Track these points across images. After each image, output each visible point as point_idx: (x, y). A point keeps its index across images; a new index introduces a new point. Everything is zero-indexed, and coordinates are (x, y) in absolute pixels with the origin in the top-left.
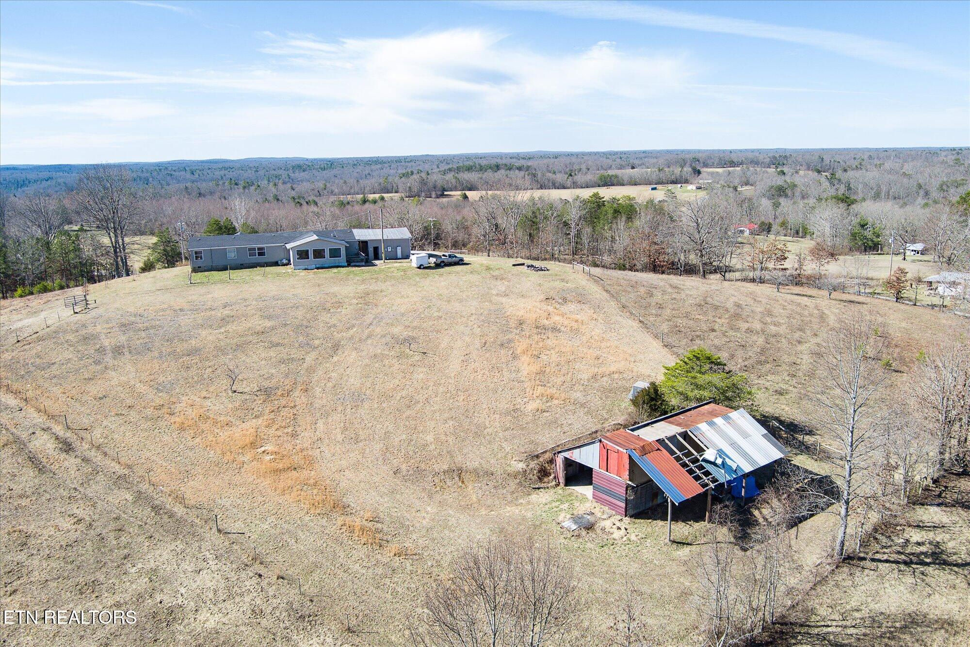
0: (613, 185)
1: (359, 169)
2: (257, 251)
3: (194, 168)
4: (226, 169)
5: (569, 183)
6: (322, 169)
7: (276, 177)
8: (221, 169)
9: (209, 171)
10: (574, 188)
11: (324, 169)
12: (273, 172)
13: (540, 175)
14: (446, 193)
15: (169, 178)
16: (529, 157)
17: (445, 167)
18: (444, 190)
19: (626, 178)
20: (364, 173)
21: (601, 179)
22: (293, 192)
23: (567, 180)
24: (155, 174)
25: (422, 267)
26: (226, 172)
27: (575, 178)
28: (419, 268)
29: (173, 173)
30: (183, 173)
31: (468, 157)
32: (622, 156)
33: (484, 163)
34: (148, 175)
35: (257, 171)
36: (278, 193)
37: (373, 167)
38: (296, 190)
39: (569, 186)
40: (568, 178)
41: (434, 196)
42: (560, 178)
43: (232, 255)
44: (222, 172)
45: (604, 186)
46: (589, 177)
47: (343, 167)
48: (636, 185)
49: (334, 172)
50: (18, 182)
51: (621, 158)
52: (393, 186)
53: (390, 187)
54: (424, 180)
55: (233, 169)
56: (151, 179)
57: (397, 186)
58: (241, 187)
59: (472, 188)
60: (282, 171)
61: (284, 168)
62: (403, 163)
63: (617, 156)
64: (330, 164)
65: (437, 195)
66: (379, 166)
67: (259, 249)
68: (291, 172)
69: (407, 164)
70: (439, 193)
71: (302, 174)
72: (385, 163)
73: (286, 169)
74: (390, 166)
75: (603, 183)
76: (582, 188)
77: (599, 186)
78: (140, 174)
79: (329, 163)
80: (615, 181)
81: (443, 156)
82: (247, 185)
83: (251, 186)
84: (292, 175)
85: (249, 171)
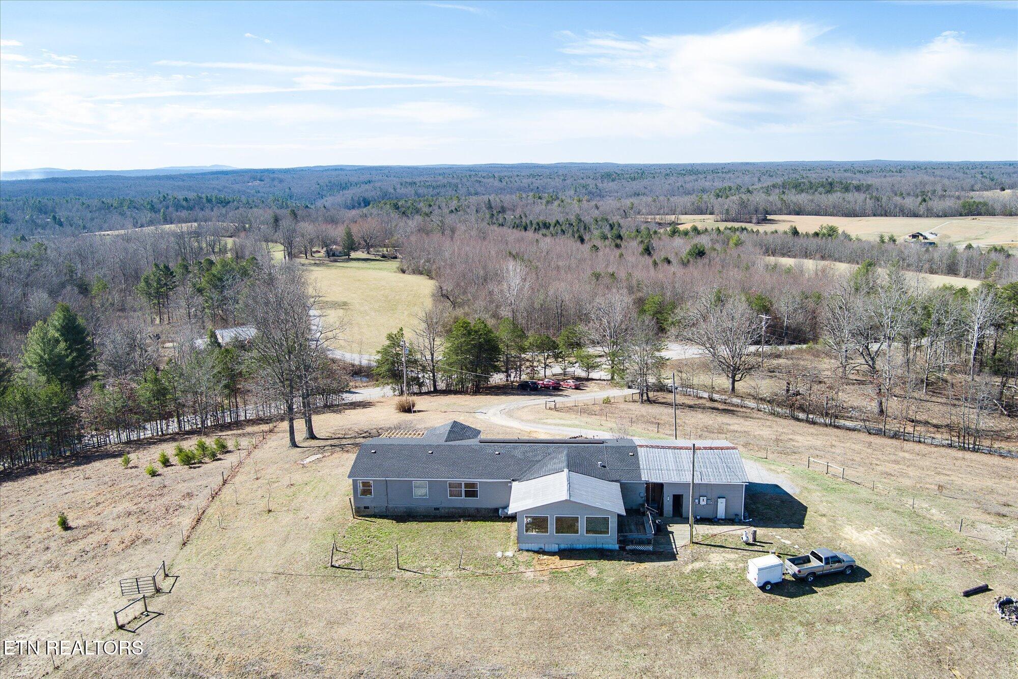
0: (979, 214)
1: (672, 179)
2: (463, 489)
3: (502, 174)
4: (534, 176)
5: (922, 209)
6: (631, 179)
7: (583, 187)
8: (529, 177)
9: (517, 179)
10: (927, 217)
11: (634, 179)
12: (582, 181)
13: (884, 199)
14: (769, 217)
15: (477, 185)
16: (866, 169)
17: (768, 182)
18: (767, 213)
19: (998, 207)
20: (677, 184)
21: (964, 207)
22: (596, 212)
23: (919, 206)
24: (464, 180)
25: (768, 587)
26: (534, 180)
27: (930, 203)
28: (763, 588)
29: (482, 179)
30: (492, 180)
31: (793, 168)
32: (983, 171)
33: (813, 177)
34: (458, 181)
35: (565, 180)
36: (581, 212)
37: (687, 178)
38: (601, 209)
39: (921, 213)
40: (921, 204)
41: (754, 221)
42: (910, 202)
43: (421, 491)
44: (530, 180)
45: (967, 215)
46: (949, 203)
47: (654, 177)
48: (1011, 215)
49: (645, 182)
50: (341, 184)
51: (982, 173)
52: (707, 207)
53: (703, 206)
54: (744, 202)
55: (542, 177)
56: (460, 186)
57: (712, 206)
58: (544, 201)
59: (801, 211)
60: (590, 180)
61: (592, 177)
62: (720, 174)
63: (977, 170)
64: (640, 173)
65: (758, 219)
66: (695, 177)
67: (467, 485)
68: (600, 181)
69: (724, 175)
70: (761, 216)
71: (611, 184)
72: (700, 173)
73: (595, 179)
74: (706, 178)
75: (966, 211)
76: (938, 216)
77: (961, 215)
78: (450, 180)
79: (639, 171)
80: (983, 210)
81: (765, 165)
82: (550, 199)
83: (555, 200)
84: (600, 185)
85: (557, 180)
